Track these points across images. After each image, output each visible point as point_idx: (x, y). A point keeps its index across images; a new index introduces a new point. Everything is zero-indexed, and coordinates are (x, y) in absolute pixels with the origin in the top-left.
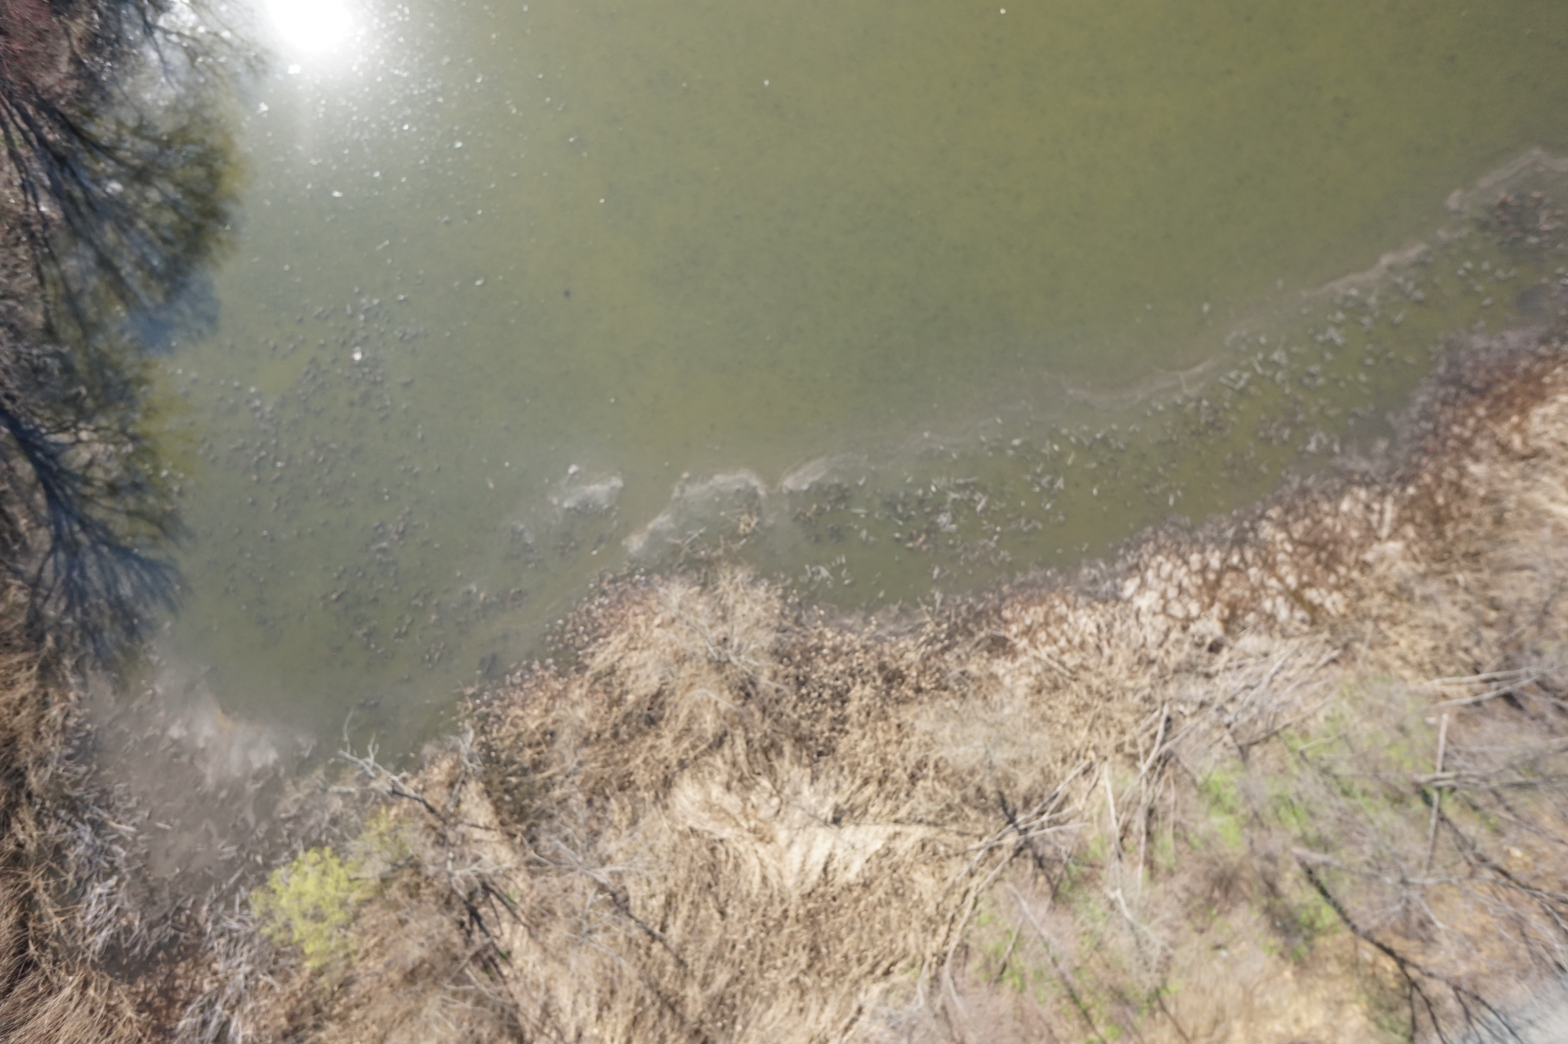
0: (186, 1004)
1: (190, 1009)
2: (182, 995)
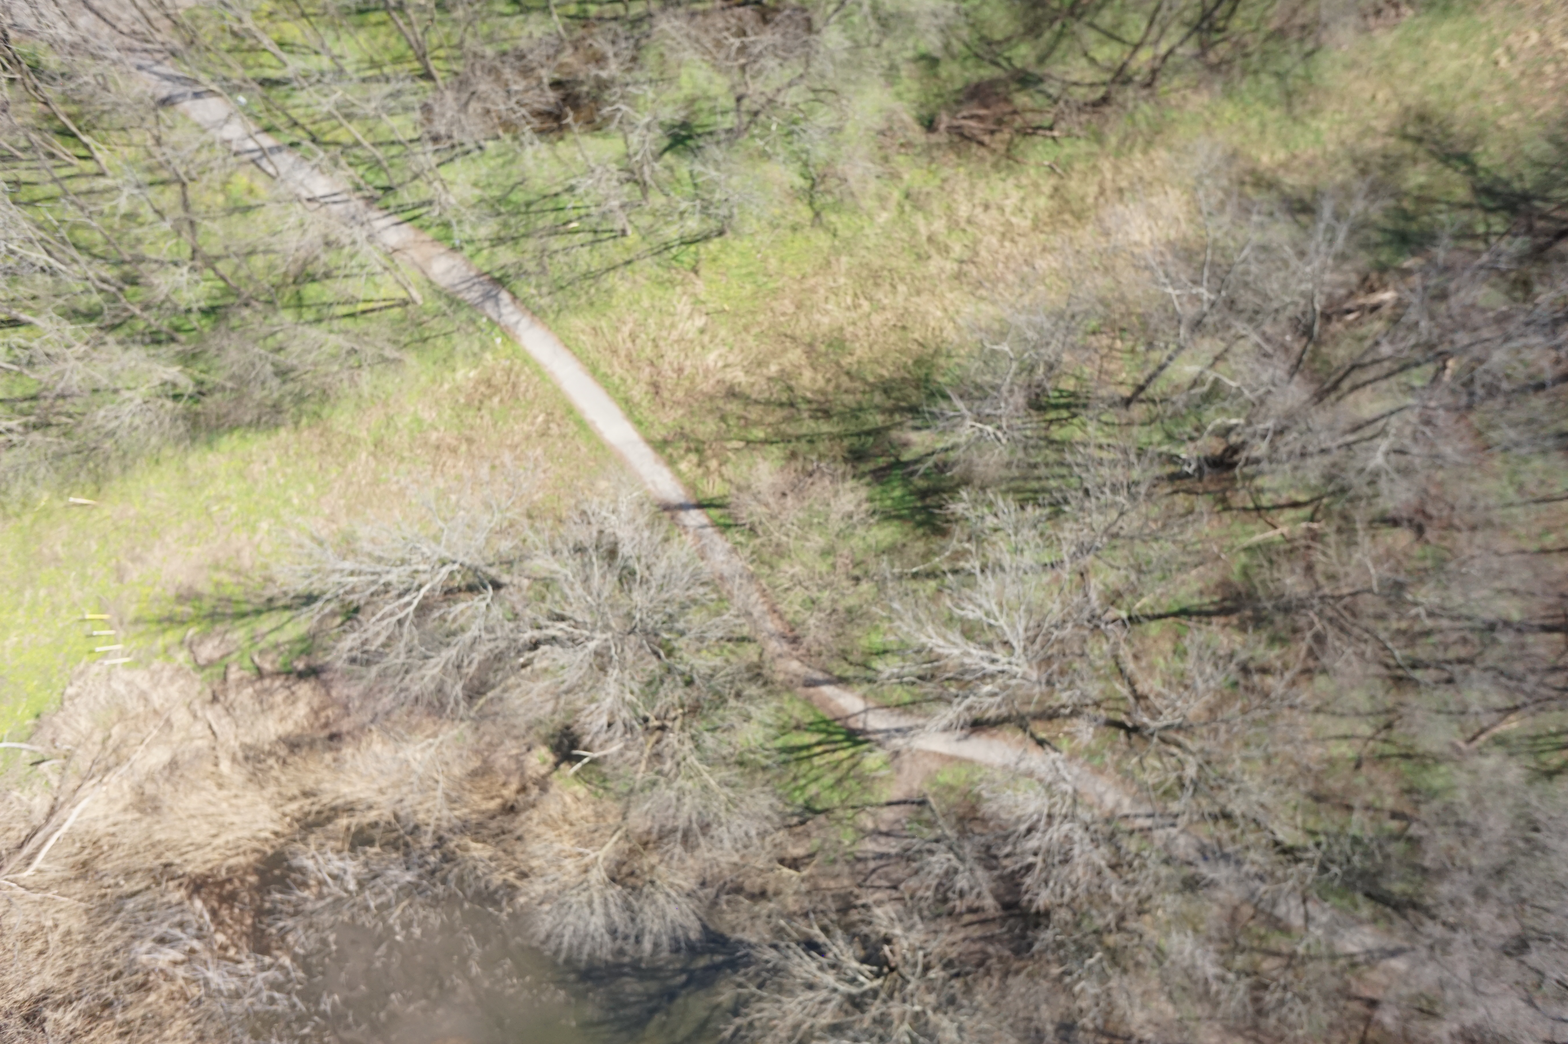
0: (214, 913)
1: (207, 917)
2: (224, 913)
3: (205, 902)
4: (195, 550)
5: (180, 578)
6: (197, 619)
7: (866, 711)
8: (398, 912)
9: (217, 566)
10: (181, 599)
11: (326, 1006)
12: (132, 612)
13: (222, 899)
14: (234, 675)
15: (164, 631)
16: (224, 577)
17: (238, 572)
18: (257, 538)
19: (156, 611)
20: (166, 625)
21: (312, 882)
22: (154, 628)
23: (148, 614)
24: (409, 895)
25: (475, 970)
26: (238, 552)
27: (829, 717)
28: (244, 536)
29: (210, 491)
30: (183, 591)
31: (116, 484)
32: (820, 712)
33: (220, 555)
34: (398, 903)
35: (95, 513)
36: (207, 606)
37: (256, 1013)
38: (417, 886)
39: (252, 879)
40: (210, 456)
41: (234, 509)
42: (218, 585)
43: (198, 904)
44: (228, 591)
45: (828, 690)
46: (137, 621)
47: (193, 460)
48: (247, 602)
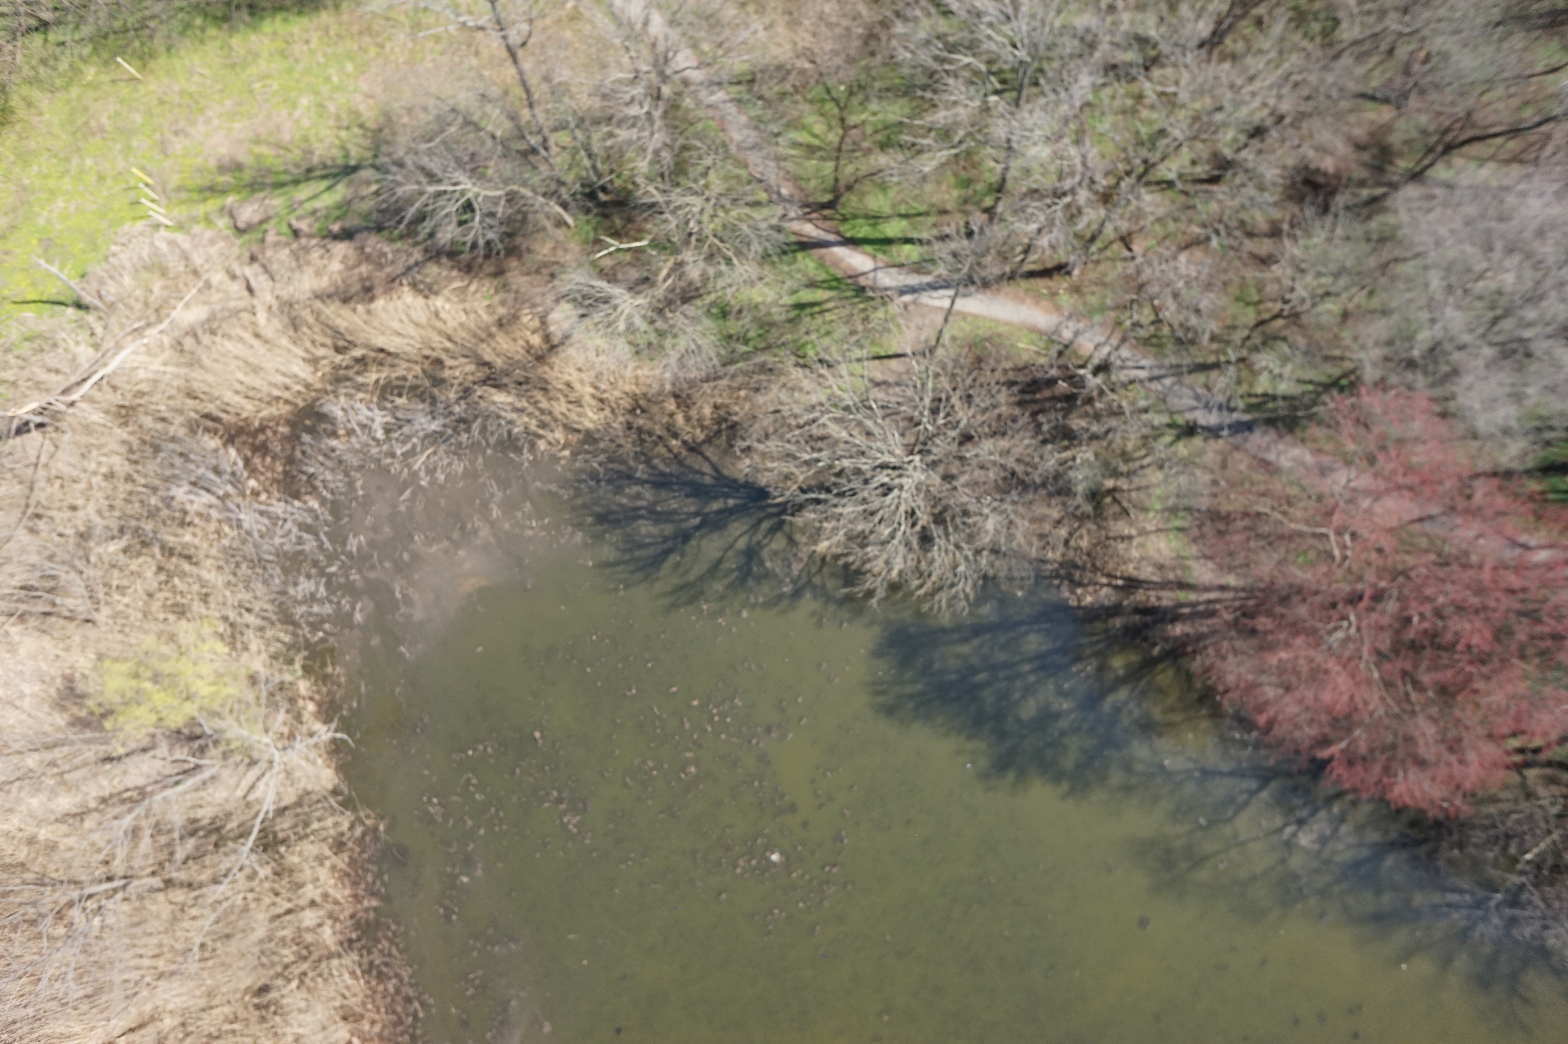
3: (238, 450)
4: (237, 125)
5: (223, 150)
6: (237, 189)
7: (875, 270)
8: (423, 458)
9: (257, 141)
10: (222, 169)
11: (353, 544)
12: (175, 180)
13: (255, 449)
14: (271, 238)
15: (205, 200)
16: (264, 150)
17: (278, 146)
18: (297, 114)
19: (199, 181)
20: (207, 194)
21: (341, 432)
22: (195, 196)
23: (190, 183)
24: (434, 443)
25: (495, 512)
26: (278, 127)
27: (840, 275)
28: (284, 113)
29: (252, 70)
30: (226, 161)
31: (162, 60)
32: (832, 271)
33: (261, 130)
34: (423, 451)
35: (142, 89)
36: (247, 176)
37: (285, 553)
38: (441, 434)
39: (284, 430)
40: (253, 37)
41: (275, 87)
42: (258, 157)
43: (232, 452)
44: (269, 162)
45: (840, 251)
46: (180, 189)
47: (236, 41)
48: (286, 172)
